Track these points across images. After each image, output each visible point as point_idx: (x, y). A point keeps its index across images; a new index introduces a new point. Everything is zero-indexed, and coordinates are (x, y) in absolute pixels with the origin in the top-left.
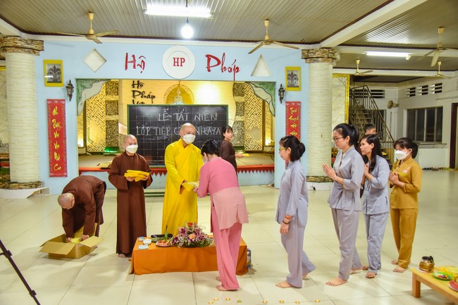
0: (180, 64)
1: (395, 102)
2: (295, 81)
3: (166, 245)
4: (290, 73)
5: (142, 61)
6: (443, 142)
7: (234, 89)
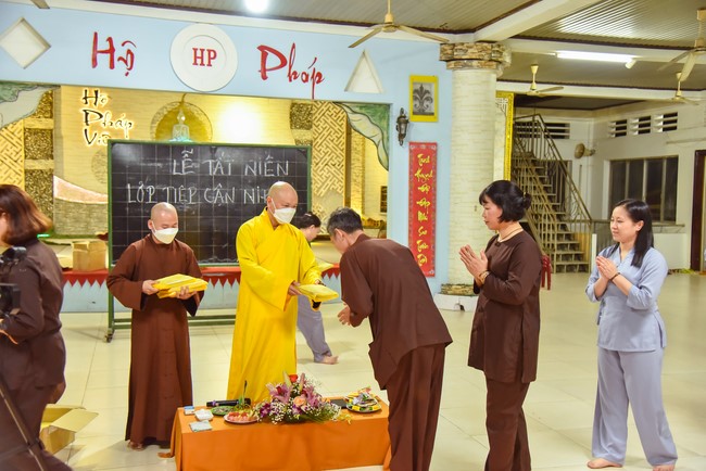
0: (206, 62)
1: (589, 147)
2: (426, 103)
3: (246, 420)
4: (418, 87)
5: (129, 52)
6: (677, 222)
7: (292, 115)
